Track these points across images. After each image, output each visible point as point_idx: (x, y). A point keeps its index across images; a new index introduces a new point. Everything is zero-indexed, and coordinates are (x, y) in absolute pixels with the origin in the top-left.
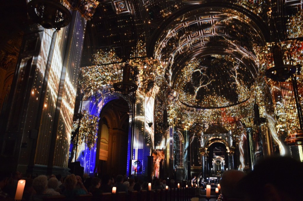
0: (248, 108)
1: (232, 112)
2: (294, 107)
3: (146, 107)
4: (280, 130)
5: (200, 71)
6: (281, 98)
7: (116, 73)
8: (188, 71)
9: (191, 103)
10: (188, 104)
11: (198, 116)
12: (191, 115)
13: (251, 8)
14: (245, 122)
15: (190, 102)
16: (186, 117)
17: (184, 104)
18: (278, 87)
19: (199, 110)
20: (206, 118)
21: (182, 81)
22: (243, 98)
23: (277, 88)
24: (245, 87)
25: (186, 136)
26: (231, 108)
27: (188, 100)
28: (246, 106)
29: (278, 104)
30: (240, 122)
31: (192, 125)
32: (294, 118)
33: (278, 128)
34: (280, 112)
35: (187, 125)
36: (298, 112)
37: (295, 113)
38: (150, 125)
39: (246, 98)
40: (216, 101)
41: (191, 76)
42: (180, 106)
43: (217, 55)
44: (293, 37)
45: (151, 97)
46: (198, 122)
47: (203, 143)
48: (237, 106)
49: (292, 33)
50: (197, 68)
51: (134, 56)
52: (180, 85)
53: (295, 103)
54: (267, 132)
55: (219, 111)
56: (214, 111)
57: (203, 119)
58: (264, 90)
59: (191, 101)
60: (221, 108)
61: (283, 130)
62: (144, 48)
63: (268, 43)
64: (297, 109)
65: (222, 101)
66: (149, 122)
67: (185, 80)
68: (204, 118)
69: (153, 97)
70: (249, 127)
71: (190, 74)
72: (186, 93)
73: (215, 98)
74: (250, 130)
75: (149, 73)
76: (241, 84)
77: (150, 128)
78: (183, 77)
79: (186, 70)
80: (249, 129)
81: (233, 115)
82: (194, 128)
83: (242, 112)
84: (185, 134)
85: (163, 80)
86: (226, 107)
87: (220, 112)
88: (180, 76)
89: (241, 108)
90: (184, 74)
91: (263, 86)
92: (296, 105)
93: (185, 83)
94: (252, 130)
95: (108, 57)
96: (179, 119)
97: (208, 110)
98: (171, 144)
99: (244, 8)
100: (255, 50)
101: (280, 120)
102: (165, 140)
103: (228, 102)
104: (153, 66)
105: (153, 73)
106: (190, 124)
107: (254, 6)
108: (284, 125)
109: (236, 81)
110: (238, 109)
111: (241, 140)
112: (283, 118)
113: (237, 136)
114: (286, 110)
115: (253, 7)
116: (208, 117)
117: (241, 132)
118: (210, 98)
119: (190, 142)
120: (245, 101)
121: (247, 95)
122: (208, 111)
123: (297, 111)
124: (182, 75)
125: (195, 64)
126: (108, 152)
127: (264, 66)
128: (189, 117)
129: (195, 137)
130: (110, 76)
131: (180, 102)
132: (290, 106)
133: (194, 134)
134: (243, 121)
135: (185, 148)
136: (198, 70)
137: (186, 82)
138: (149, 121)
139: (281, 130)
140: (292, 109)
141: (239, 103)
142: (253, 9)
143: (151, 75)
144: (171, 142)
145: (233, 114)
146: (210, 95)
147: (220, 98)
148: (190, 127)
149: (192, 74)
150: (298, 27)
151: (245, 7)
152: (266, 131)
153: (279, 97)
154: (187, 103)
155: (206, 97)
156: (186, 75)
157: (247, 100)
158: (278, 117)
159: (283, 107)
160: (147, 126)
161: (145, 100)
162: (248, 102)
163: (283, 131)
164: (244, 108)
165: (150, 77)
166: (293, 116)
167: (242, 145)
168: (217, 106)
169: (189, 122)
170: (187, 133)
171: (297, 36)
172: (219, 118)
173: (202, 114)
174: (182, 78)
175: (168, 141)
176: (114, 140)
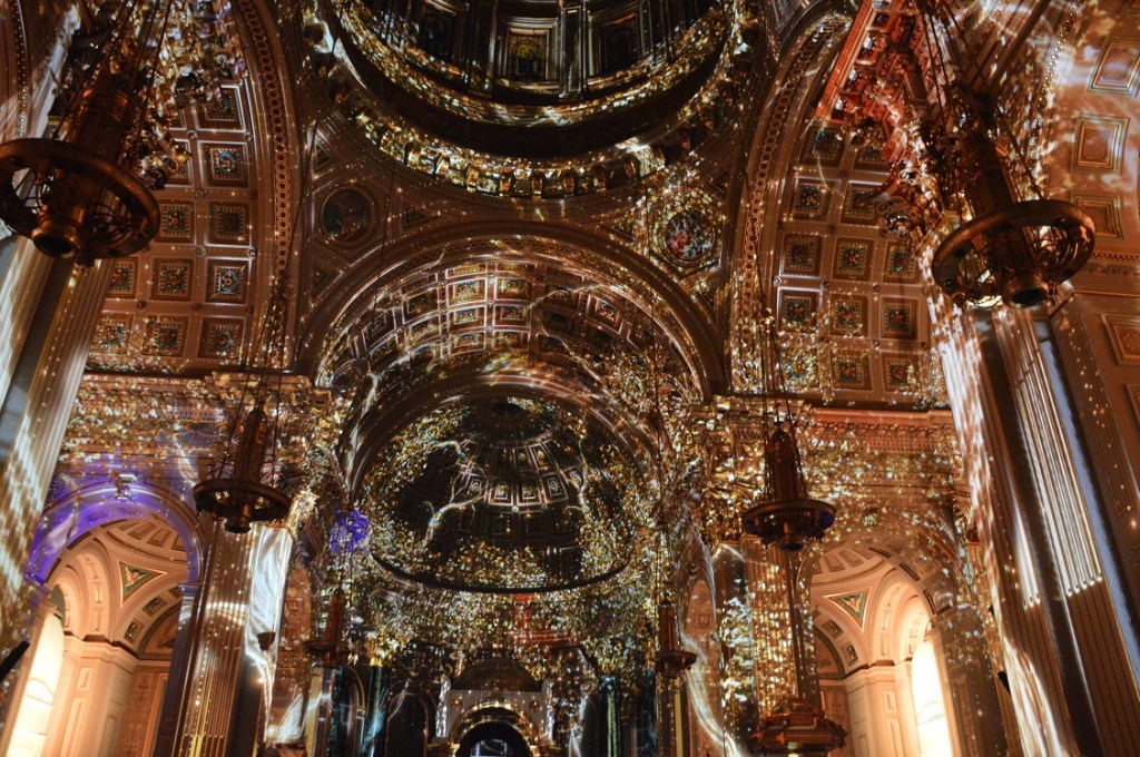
0: (612, 603)
1: (554, 612)
2: (782, 623)
3: (260, 565)
4: (732, 696)
5: (458, 447)
6: (742, 585)
7: (153, 413)
8: (417, 441)
9: (411, 563)
10: (397, 565)
11: (427, 615)
12: (406, 607)
13: (675, 271)
14: (596, 653)
15: (404, 558)
16: (386, 614)
17: (384, 564)
18: (738, 549)
19: (436, 592)
20: (457, 624)
21: (388, 477)
22: (599, 563)
23: (735, 552)
24: (609, 528)
25: (374, 689)
26: (555, 596)
27: (399, 549)
28: (607, 596)
29: (734, 608)
30: (580, 652)
31: (403, 646)
32: (781, 659)
33: (726, 691)
34: (737, 636)
35: (385, 647)
36: (794, 639)
37: (785, 644)
38: (265, 640)
39: (608, 566)
40: (502, 564)
41: (423, 462)
42: (369, 569)
43: (530, 402)
44: (793, 389)
45: (284, 531)
46: (427, 637)
47: (444, 722)
48: (575, 593)
49: (790, 375)
50: (448, 436)
51: (237, 358)
52: (377, 491)
53: (788, 607)
54: (678, 698)
55: (506, 604)
56: (489, 600)
57: (447, 630)
58: (682, 550)
59: (411, 554)
60: (516, 591)
61: (743, 698)
62: (283, 340)
63: (719, 398)
64: (790, 629)
65: (524, 566)
66: (262, 631)
67: (400, 474)
68: (449, 626)
69: (289, 531)
70: (612, 674)
71: (422, 455)
72: (397, 522)
73: (497, 555)
74: (611, 683)
75: (288, 437)
76: (595, 514)
77: (265, 653)
78: (393, 460)
79: (410, 438)
80: (608, 679)
81: (555, 623)
82: (407, 660)
83: (589, 613)
84: (375, 680)
85: (329, 468)
86: (533, 591)
87: (511, 607)
88: (385, 455)
89: (588, 599)
90: (400, 451)
91: (679, 535)
92: (787, 615)
93: (396, 485)
94: (619, 684)
95: (127, 342)
96: (359, 620)
97: (466, 596)
98: (322, 719)
99: (650, 265)
100: (665, 407)
101: (737, 662)
102: (301, 701)
103: (544, 575)
104: (307, 412)
105: (304, 440)
106: (394, 645)
107: (685, 267)
108: (749, 681)
109: (582, 501)
110: (578, 605)
111: (576, 719)
112: (745, 658)
113: (564, 704)
114: (759, 630)
115: (680, 269)
116: (467, 623)
117: (578, 686)
118: (480, 551)
119: (386, 716)
120: (605, 577)
121: (614, 555)
122: (468, 599)
123: (790, 636)
124: (393, 455)
125: (446, 420)
126: (43, 738)
127: (693, 467)
128: (394, 616)
129: (406, 697)
130: (124, 423)
131: (371, 557)
132: (772, 616)
133: (407, 685)
134: (591, 648)
135: (368, 739)
136: (452, 443)
137: (403, 481)
138: (263, 626)
139: (737, 696)
140: (777, 630)
141: (582, 583)
142: (681, 276)
143: (295, 443)
144: (322, 709)
145: (559, 618)
146: (481, 541)
147: (516, 557)
148: (395, 655)
149: (428, 455)
150: (809, 360)
151: (655, 262)
152: (673, 693)
153: (738, 581)
154: (395, 561)
155: (468, 548)
156: (404, 456)
157: (612, 572)
158: (728, 653)
159: (749, 620)
160: (251, 643)
161: (257, 538)
162: (616, 583)
163: (743, 704)
164: (599, 604)
165: (289, 454)
166: (778, 653)
167: (580, 737)
168: (505, 583)
169: (392, 636)
170: (379, 677)
171: (803, 387)
172: (505, 629)
173: (443, 610)
174: (389, 466)
175: (313, 706)
176: (84, 686)
